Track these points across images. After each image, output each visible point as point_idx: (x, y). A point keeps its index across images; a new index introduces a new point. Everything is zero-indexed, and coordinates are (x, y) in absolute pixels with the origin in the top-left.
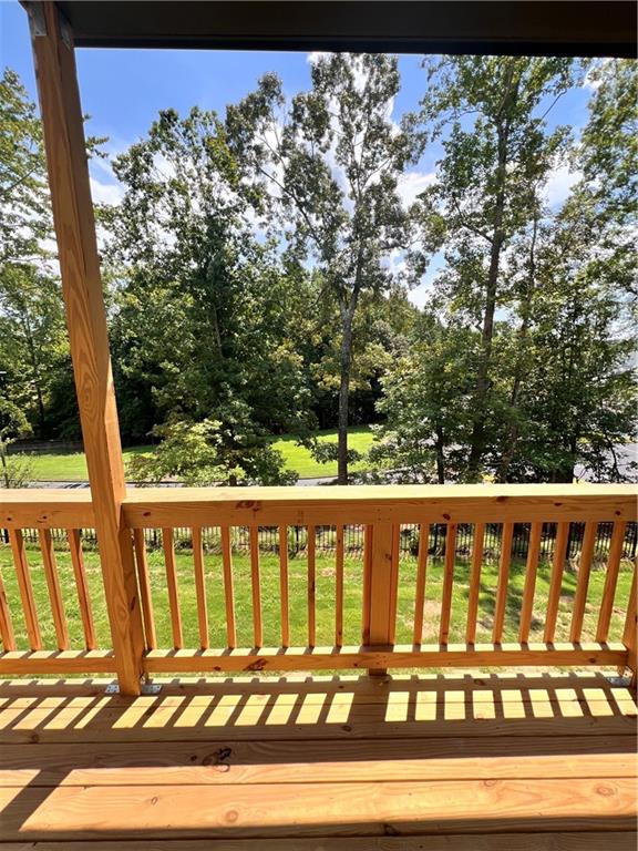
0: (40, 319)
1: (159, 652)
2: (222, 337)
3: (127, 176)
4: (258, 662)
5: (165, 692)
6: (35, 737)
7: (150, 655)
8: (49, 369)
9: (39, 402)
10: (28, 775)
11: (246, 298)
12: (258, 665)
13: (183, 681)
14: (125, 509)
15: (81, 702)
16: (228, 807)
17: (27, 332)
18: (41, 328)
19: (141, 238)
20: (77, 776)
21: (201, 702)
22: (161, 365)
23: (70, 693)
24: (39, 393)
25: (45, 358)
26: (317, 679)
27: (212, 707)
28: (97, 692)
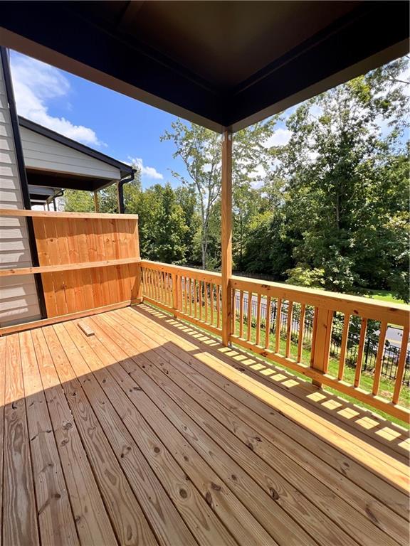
0: (247, 211)
1: (235, 336)
2: (340, 215)
3: (293, 127)
4: (265, 353)
5: (233, 349)
6: (201, 342)
7: (233, 335)
8: (247, 236)
9: (241, 252)
10: (197, 348)
11: (365, 184)
12: (264, 354)
13: (241, 350)
14: (230, 281)
15: (213, 341)
16: (236, 379)
17: (241, 218)
18: (247, 216)
19: (296, 159)
20: (206, 353)
21: (242, 357)
22: (303, 234)
23: (211, 338)
24: (241, 248)
25: (246, 230)
26: (286, 372)
27: (246, 359)
28: (217, 341)
